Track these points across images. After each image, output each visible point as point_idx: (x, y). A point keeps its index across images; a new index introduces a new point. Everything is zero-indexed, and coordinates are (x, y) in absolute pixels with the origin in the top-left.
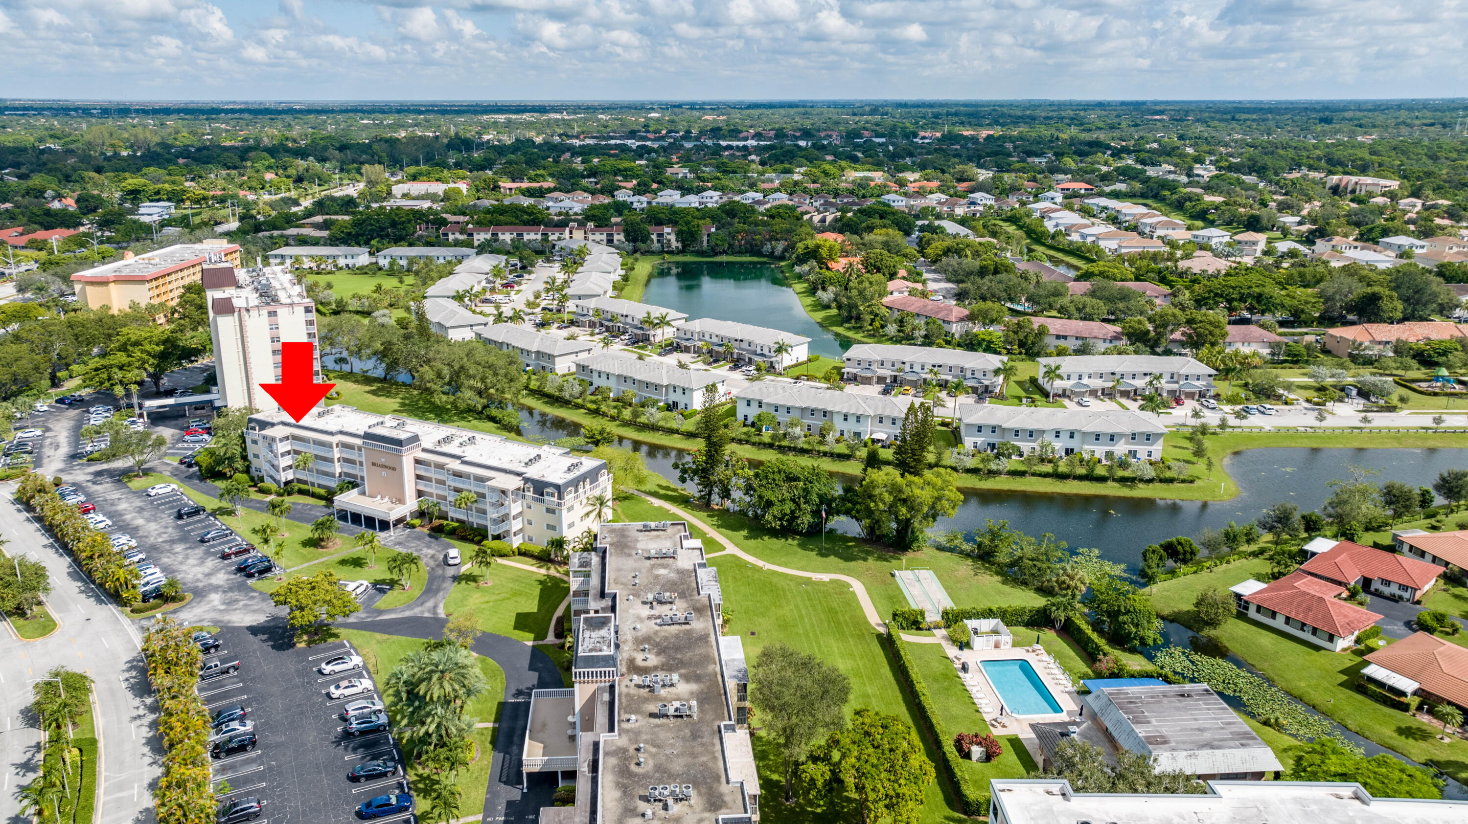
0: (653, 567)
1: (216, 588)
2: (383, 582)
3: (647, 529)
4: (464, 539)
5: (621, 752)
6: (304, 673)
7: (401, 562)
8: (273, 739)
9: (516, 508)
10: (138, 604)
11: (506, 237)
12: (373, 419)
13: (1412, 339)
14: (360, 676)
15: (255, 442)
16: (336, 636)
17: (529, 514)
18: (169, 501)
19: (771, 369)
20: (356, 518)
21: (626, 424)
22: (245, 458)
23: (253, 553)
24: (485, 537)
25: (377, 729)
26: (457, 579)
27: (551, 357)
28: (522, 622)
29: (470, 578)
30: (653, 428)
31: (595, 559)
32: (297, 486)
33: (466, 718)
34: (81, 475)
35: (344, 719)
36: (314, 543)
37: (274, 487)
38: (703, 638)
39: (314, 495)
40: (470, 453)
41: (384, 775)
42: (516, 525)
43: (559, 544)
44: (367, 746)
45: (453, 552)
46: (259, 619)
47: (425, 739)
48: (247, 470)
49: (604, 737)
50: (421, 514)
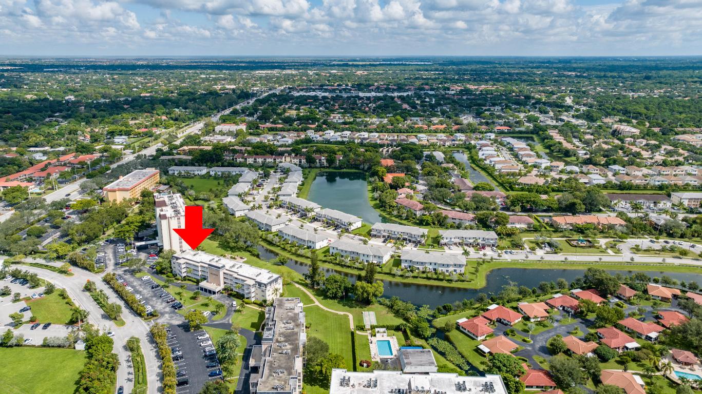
0: (288, 312)
1: (167, 313)
2: (214, 312)
3: (288, 300)
4: (238, 298)
5: (271, 362)
6: (193, 339)
7: (220, 306)
8: (187, 356)
9: (253, 290)
10: (146, 317)
11: (260, 160)
12: (211, 257)
13: (580, 223)
14: (208, 340)
15: (174, 263)
16: (201, 328)
17: (257, 292)
18: (148, 282)
19: (347, 231)
20: (206, 290)
21: (293, 254)
22: (171, 268)
23: (176, 301)
24: (244, 298)
25: (213, 355)
26: (235, 311)
27: (270, 226)
28: (253, 325)
29: (239, 311)
30: (302, 256)
31: (273, 309)
32: (187, 278)
33: (236, 352)
34: (120, 272)
35: (205, 352)
36: (194, 298)
37: (180, 278)
38: (297, 334)
39: (192, 281)
40: (241, 271)
41: (215, 366)
42: (253, 295)
43: (265, 301)
44: (211, 359)
45: (234, 303)
46: (180, 322)
47: (225, 358)
48: (171, 272)
49: (267, 358)
50: (225, 289)
